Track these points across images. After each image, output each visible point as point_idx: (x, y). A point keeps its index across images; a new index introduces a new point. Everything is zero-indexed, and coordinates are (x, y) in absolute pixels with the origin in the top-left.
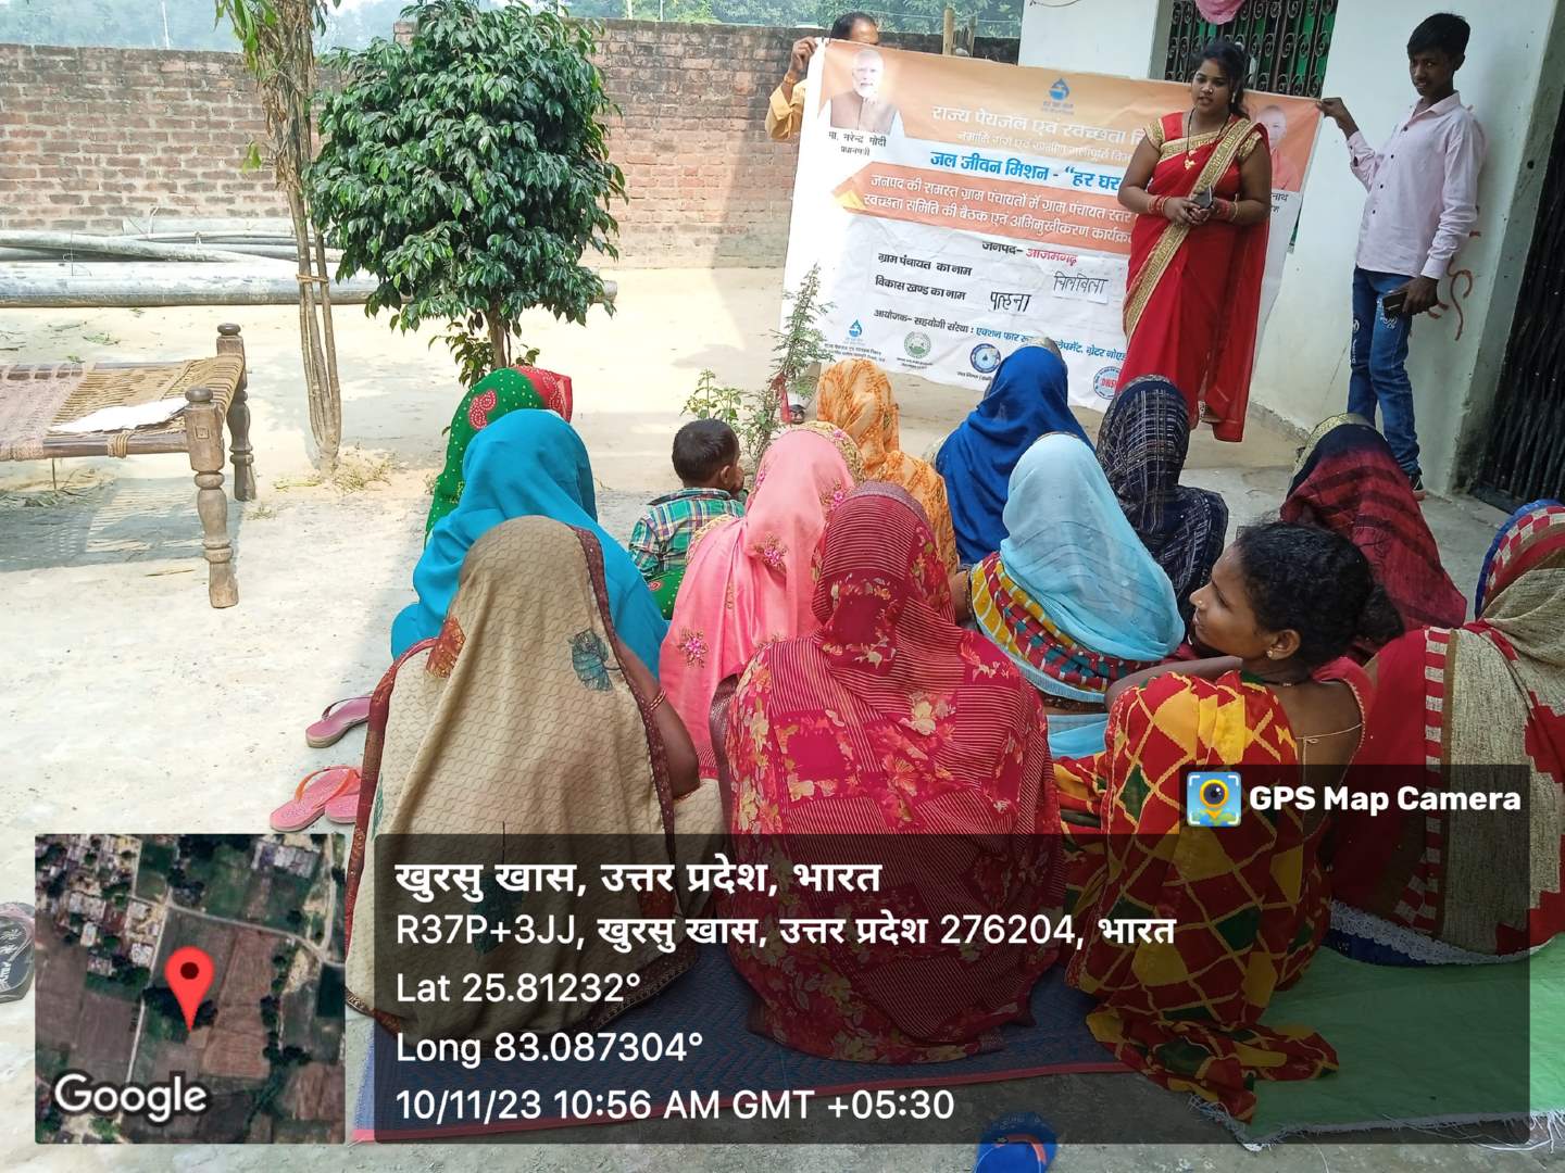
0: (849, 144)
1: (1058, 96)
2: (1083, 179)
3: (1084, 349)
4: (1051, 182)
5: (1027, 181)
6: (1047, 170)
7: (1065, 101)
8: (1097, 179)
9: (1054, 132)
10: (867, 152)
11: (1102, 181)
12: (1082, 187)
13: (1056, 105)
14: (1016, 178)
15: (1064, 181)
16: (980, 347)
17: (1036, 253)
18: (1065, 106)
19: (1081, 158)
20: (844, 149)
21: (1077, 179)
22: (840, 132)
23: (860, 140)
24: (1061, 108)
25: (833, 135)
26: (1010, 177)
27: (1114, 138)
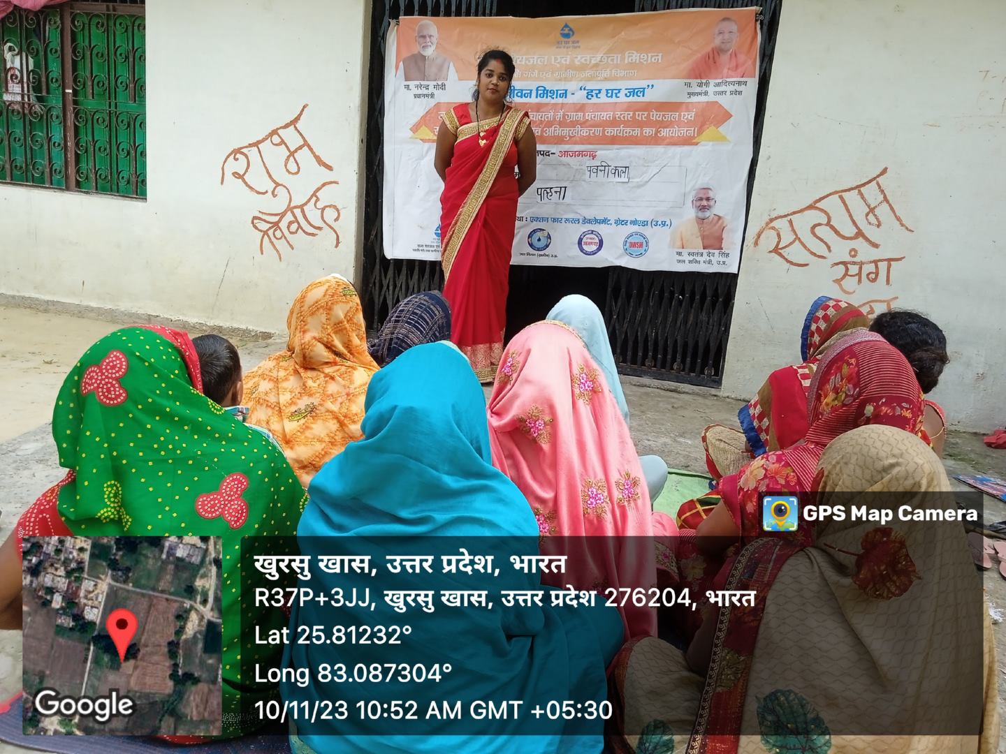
0: (419, 92)
1: (567, 36)
2: (593, 94)
3: (612, 221)
4: (570, 99)
5: (553, 101)
6: (566, 91)
7: (571, 39)
8: (604, 92)
9: (568, 63)
10: (432, 95)
11: (607, 93)
12: (594, 100)
13: (568, 42)
14: (544, 100)
15: (580, 97)
16: (535, 231)
17: (566, 153)
18: (573, 42)
19: (589, 79)
20: (416, 96)
21: (590, 94)
22: (412, 84)
23: (427, 87)
24: (570, 44)
25: (407, 87)
26: (539, 100)
27: (612, 60)
